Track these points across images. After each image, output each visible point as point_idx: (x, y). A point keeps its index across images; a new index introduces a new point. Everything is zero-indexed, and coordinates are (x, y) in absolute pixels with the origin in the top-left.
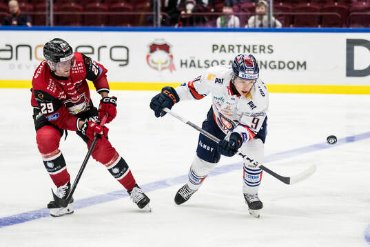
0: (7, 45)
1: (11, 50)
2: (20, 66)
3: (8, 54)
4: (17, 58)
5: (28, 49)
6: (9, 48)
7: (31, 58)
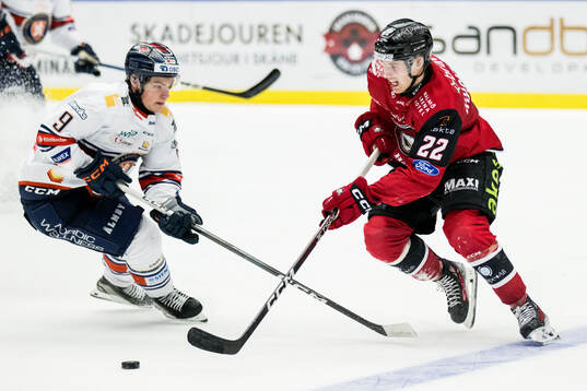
0: (471, 28)
1: (478, 37)
2: (494, 67)
3: (471, 45)
4: (488, 52)
5: (509, 34)
6: (473, 32)
7: (515, 51)
